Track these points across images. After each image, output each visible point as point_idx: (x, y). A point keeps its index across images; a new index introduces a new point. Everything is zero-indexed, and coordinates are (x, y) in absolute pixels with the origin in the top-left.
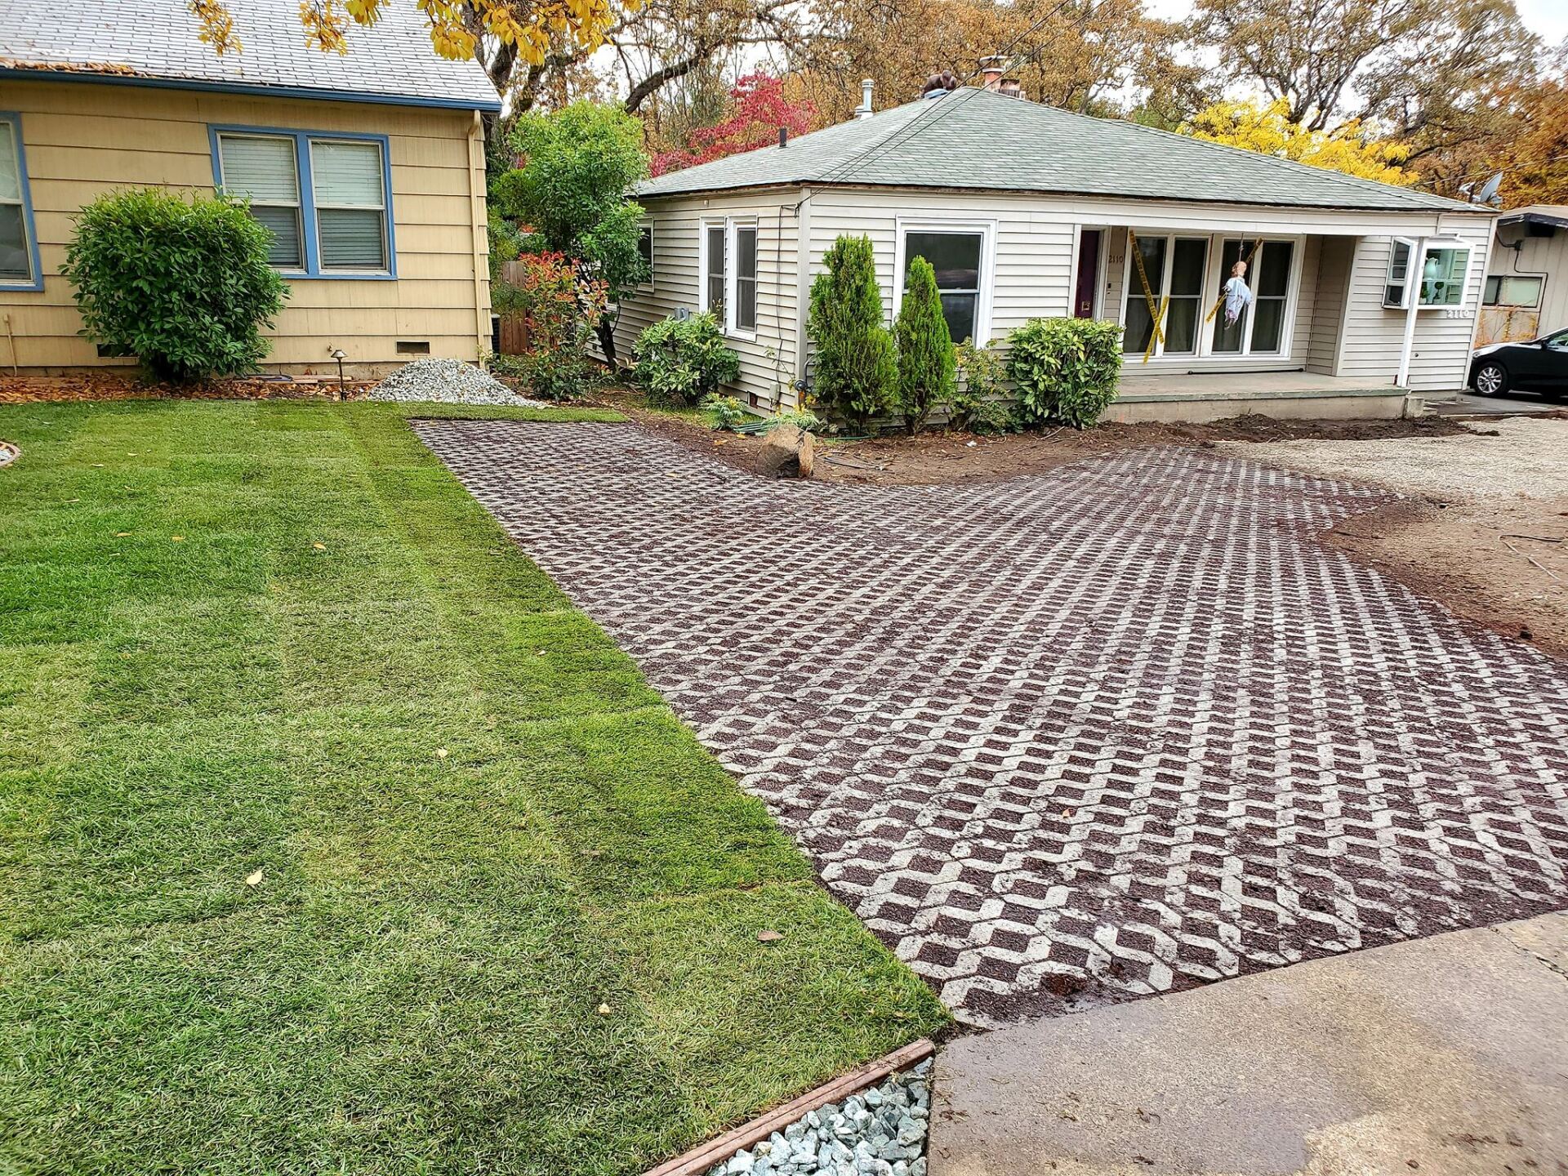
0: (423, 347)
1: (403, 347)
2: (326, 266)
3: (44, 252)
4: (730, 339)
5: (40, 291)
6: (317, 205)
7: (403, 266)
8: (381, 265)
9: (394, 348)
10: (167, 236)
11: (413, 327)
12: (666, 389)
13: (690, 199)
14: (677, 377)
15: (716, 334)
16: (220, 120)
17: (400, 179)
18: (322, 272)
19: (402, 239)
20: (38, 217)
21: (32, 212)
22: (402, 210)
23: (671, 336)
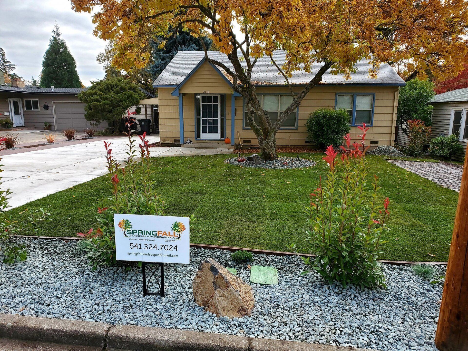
0: (377, 143)
1: (372, 143)
2: (356, 123)
3: (299, 121)
4: (460, 142)
5: (297, 129)
6: (356, 109)
7: (375, 123)
8: (369, 123)
9: (370, 143)
10: (331, 118)
11: (375, 138)
12: (439, 155)
13: (449, 104)
14: (443, 152)
15: (456, 141)
16: (339, 92)
17: (377, 103)
18: (355, 125)
19: (375, 117)
20: (299, 114)
21: (298, 113)
22: (376, 110)
23: (442, 141)
